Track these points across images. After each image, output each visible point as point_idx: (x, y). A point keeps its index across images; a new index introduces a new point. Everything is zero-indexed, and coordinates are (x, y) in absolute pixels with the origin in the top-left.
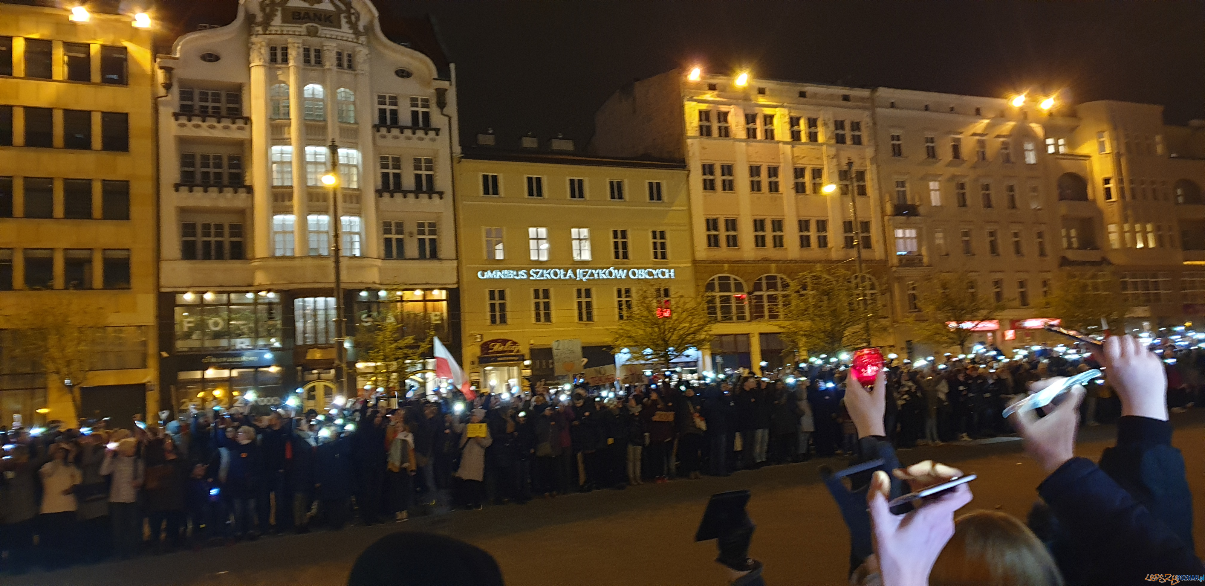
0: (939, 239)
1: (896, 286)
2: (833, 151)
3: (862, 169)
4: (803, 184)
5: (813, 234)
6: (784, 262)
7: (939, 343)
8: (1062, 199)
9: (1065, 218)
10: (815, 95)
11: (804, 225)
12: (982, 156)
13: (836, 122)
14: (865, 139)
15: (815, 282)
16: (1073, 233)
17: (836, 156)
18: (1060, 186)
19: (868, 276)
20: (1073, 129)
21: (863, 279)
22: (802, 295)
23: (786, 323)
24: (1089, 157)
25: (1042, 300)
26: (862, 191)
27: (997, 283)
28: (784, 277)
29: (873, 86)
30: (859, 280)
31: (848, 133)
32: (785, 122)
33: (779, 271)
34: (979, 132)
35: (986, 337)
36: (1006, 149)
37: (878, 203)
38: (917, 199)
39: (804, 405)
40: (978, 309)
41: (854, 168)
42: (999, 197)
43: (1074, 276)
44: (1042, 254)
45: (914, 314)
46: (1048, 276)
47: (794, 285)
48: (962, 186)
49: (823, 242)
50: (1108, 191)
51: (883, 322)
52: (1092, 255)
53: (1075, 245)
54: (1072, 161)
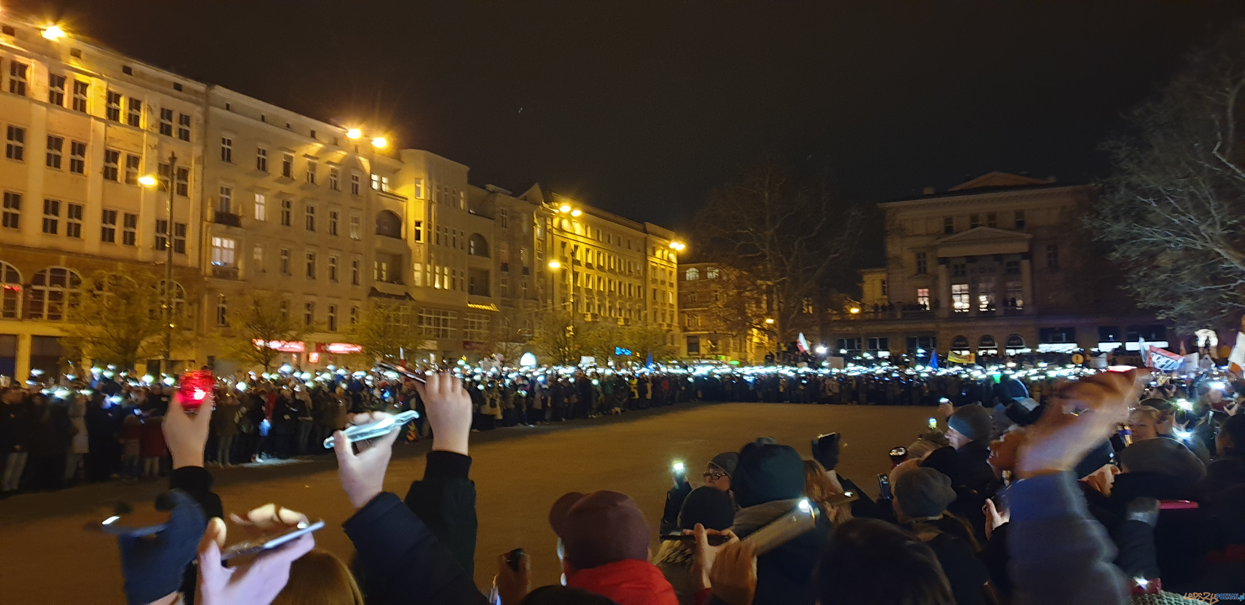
0: (258, 254)
1: (206, 299)
2: (155, 141)
3: (185, 166)
4: (115, 170)
5: (119, 228)
6: (78, 254)
7: (243, 361)
8: (379, 233)
9: (379, 252)
10: (142, 75)
11: (109, 216)
12: (312, 179)
13: (163, 110)
14: (193, 136)
15: (115, 282)
16: (384, 266)
17: (158, 147)
18: (378, 222)
19: (175, 282)
20: (396, 171)
21: (171, 286)
22: (94, 296)
23: (71, 326)
24: (407, 199)
25: (348, 326)
26: (183, 191)
27: (309, 306)
28: (76, 272)
29: (210, 82)
30: (166, 287)
31: (175, 125)
32: (101, 96)
33: (70, 264)
34: (311, 154)
35: (292, 357)
36: (335, 176)
37: (199, 207)
38: (240, 210)
39: (80, 423)
40: (287, 329)
41: (177, 164)
42: (322, 221)
43: (380, 307)
44: (355, 282)
45: (222, 329)
46: (358, 304)
47: (86, 283)
48: (288, 205)
49: (130, 239)
50: (418, 233)
51: (187, 334)
52: (398, 290)
53: (384, 278)
54: (392, 200)
